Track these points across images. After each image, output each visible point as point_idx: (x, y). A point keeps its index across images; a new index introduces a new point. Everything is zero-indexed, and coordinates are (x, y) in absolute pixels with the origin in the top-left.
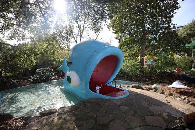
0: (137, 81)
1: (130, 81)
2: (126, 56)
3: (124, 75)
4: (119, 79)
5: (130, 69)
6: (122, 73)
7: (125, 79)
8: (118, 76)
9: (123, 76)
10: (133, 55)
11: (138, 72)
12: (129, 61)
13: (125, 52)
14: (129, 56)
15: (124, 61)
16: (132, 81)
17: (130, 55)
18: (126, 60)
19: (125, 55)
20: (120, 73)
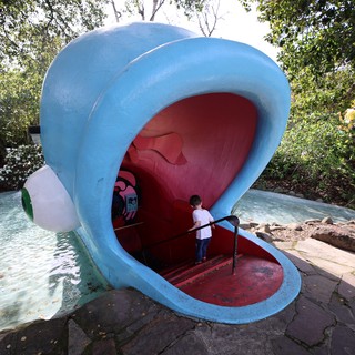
0: (335, 197)
1: (307, 198)
2: (302, 109)
3: (289, 173)
4: (267, 189)
5: (311, 153)
6: (281, 168)
7: (288, 188)
8: (266, 179)
9: (285, 178)
10: (326, 103)
11: (343, 167)
12: (312, 126)
13: (299, 91)
14: (313, 105)
15: (291, 125)
16: (314, 197)
17: (315, 105)
18: (301, 120)
19: (298, 103)
20: (275, 167)
